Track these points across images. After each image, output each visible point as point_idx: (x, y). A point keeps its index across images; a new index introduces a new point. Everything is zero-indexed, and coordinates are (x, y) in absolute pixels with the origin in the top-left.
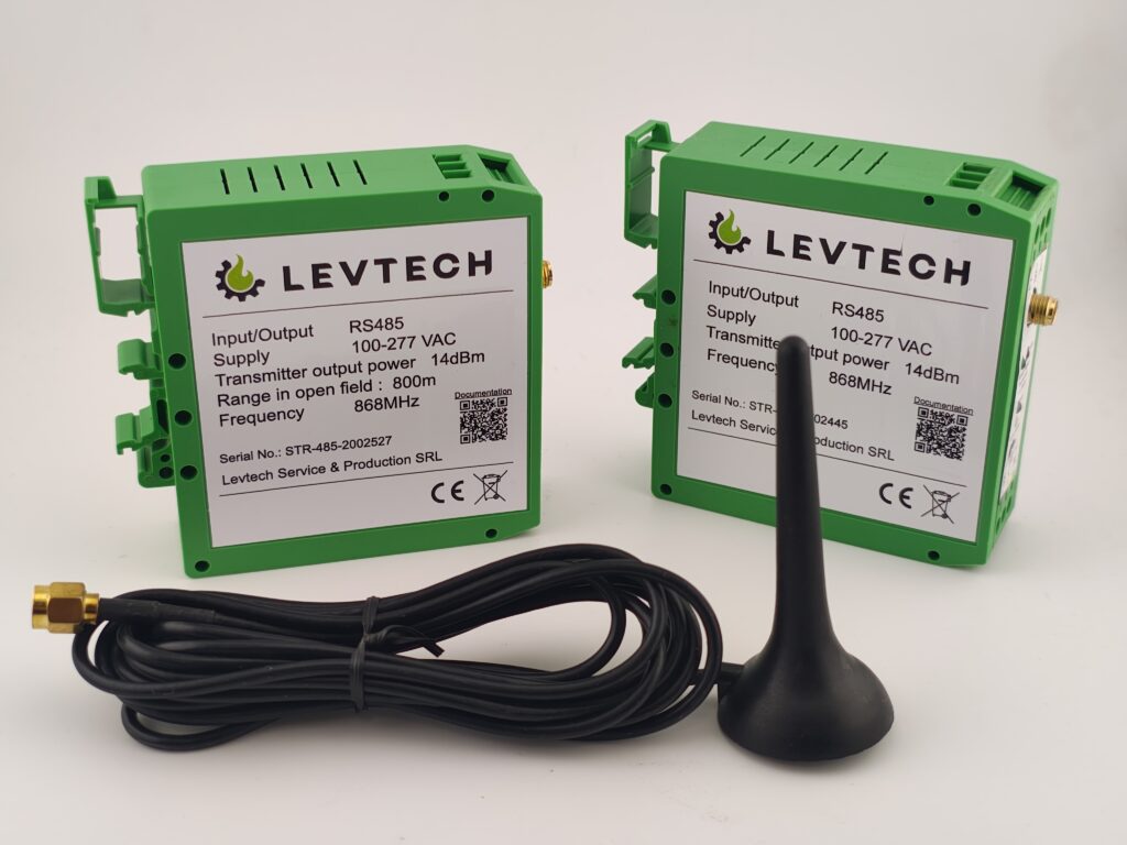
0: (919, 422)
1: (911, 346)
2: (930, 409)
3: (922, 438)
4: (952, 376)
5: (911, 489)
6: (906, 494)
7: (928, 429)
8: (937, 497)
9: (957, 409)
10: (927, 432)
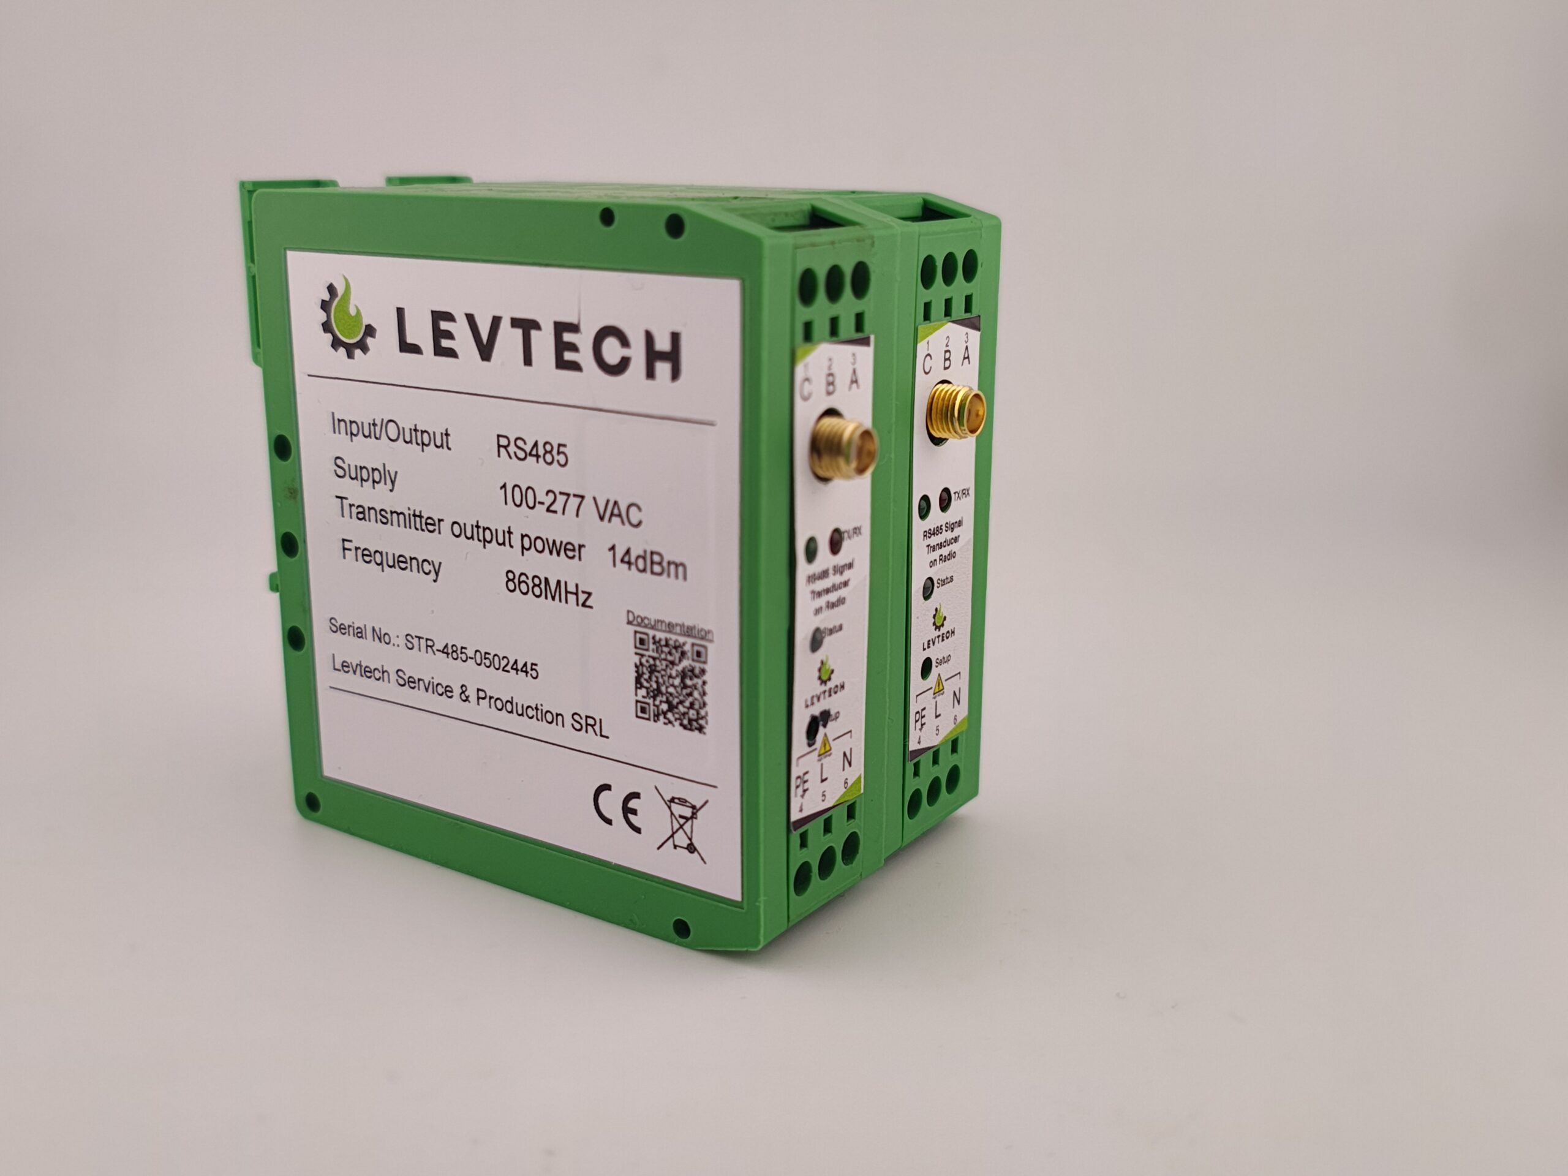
0: (636, 659)
1: (611, 512)
2: (651, 633)
3: (643, 692)
4: (677, 565)
5: (636, 795)
6: (633, 804)
7: (651, 672)
8: (678, 809)
9: (689, 631)
10: (649, 680)
